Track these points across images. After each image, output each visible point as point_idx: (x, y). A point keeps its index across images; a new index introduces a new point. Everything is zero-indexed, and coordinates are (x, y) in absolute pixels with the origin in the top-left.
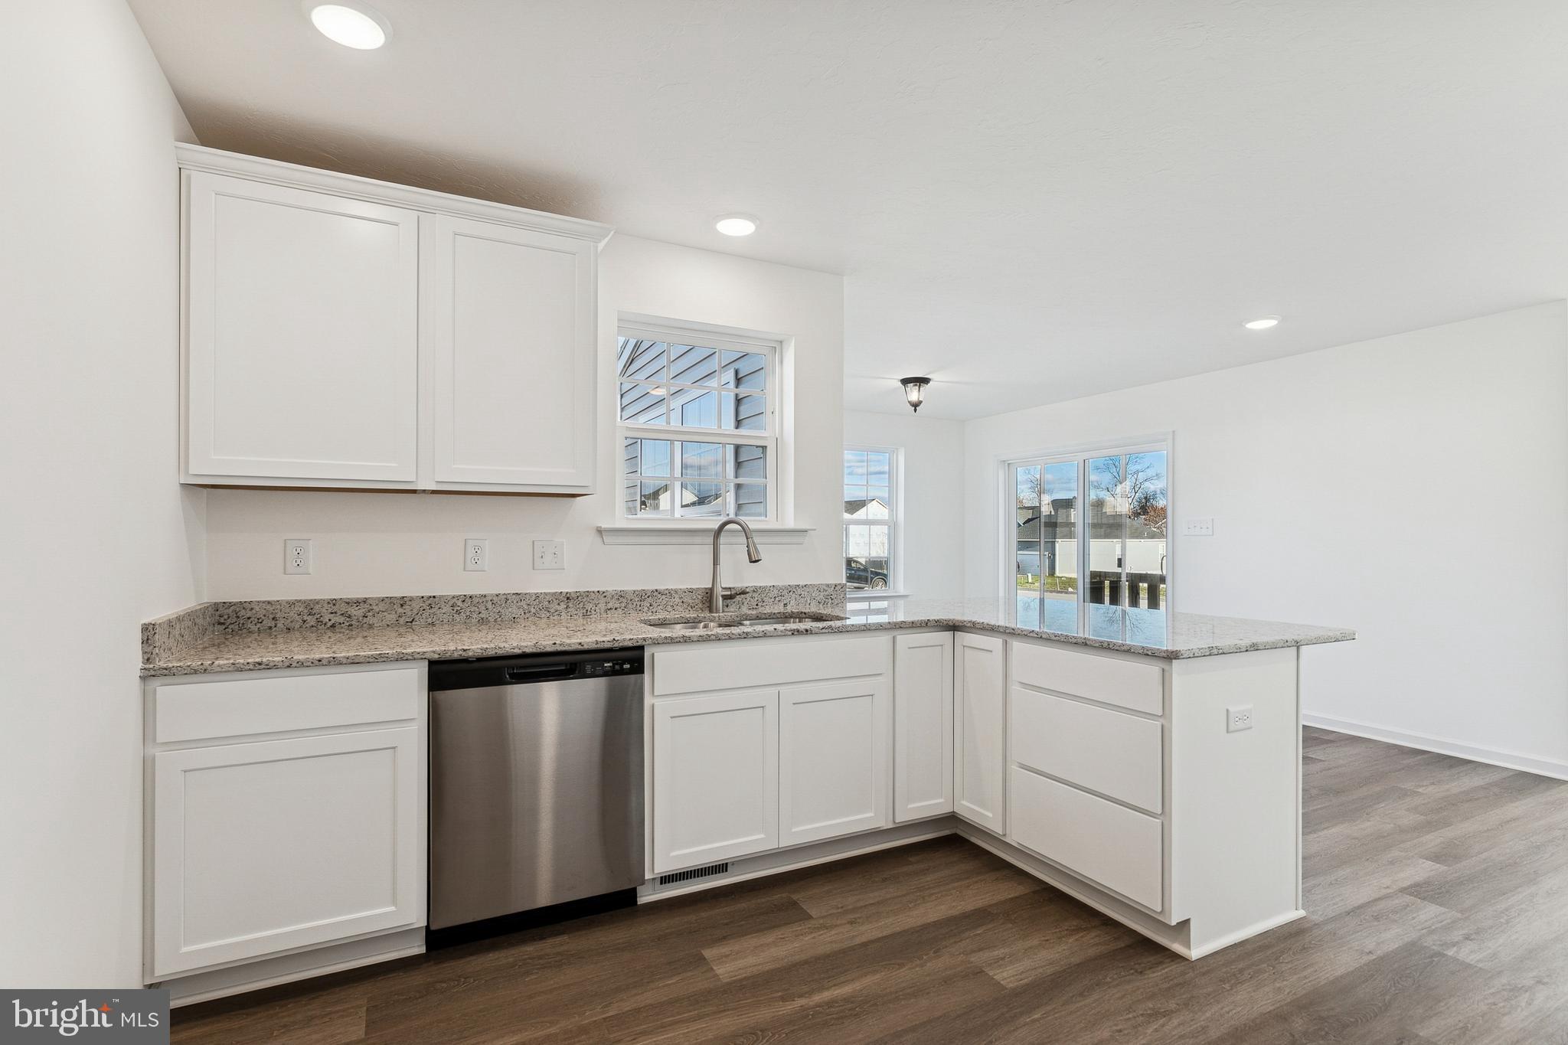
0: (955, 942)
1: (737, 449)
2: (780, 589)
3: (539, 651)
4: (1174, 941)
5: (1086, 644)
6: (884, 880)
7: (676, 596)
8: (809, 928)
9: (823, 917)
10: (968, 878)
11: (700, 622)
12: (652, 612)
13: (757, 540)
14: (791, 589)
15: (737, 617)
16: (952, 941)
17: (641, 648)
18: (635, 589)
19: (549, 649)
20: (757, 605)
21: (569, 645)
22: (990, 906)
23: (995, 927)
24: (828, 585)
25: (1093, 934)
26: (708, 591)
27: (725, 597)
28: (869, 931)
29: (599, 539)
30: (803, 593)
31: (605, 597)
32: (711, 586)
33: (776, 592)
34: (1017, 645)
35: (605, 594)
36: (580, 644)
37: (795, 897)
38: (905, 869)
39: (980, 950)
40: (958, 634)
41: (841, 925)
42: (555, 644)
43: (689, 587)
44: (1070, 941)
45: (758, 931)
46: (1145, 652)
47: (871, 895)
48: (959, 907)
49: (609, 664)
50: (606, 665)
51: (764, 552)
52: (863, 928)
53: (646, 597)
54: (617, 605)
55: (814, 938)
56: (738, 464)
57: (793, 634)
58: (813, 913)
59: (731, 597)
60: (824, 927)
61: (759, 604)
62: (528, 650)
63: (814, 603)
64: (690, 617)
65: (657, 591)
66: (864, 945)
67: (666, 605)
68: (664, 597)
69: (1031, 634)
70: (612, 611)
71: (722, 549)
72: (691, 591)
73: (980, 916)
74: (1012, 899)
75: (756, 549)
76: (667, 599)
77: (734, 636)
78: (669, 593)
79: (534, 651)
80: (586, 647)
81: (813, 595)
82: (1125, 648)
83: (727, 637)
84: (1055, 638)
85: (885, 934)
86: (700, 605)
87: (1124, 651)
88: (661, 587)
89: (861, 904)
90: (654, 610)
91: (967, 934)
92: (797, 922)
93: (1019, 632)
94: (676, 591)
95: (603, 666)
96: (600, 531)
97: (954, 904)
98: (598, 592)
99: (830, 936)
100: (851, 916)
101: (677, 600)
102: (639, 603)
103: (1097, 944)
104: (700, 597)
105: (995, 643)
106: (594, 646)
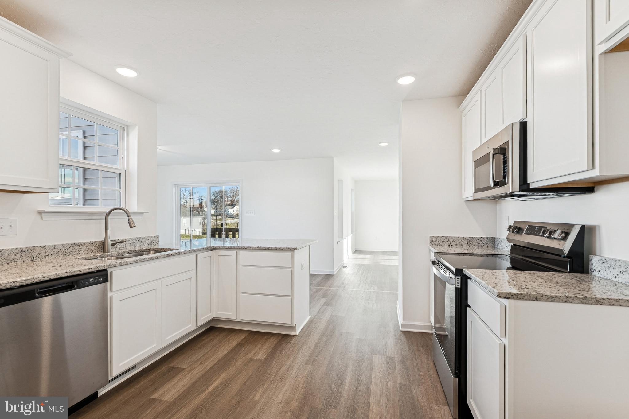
0: (239, 355)
1: (85, 170)
2: (133, 240)
3: (58, 277)
4: (291, 332)
5: (269, 249)
6: (200, 348)
7: (85, 246)
8: (187, 372)
9: (189, 367)
10: (227, 337)
11: (103, 257)
12: (72, 255)
13: (133, 217)
14: (138, 239)
15: (120, 253)
16: (238, 355)
17: (105, 270)
18: (62, 243)
19: (63, 276)
20: (123, 248)
21: (74, 272)
22: (240, 342)
23: (245, 348)
24: (152, 237)
25: (272, 339)
26: (101, 242)
27: (112, 245)
28: (209, 363)
29: (39, 217)
30: (142, 241)
31: (45, 249)
32: (104, 240)
33: (131, 241)
34: (242, 253)
35: (45, 248)
36: (80, 271)
37: (171, 365)
38: (203, 342)
39: (248, 354)
40: (215, 251)
41: (197, 366)
42: (67, 272)
43: (91, 241)
44: (268, 342)
45: (168, 381)
46: (288, 249)
47: (201, 353)
48: (232, 346)
49: (92, 280)
50: (90, 280)
51: (136, 223)
52: (207, 363)
53: (69, 247)
54: (52, 253)
55: (192, 374)
56: (85, 179)
57: (167, 256)
58: (183, 367)
59: (115, 244)
60: (191, 370)
61: (124, 247)
62: (52, 278)
63: (147, 245)
64: (98, 256)
65: (74, 244)
66: (212, 368)
67: (79, 251)
68: (78, 247)
69: (248, 248)
70: (49, 256)
71: (110, 222)
72: (92, 243)
73: (240, 346)
74: (244, 338)
75: (133, 221)
76: (80, 248)
77: (146, 260)
78: (81, 245)
79: (56, 277)
80: (83, 272)
81: (146, 241)
82: (282, 249)
83: (144, 261)
84: (258, 248)
85: (215, 362)
86: (97, 250)
87: (281, 250)
88: (77, 242)
89: (199, 357)
90: (73, 254)
91: (240, 352)
92: (181, 372)
93: (244, 248)
94: (85, 244)
95: (89, 281)
96: (40, 213)
97: (229, 346)
98: (41, 246)
99: (197, 371)
100: (199, 362)
101: (85, 248)
102: (64, 251)
103: (275, 340)
104: (97, 246)
105: (233, 253)
106: (87, 271)
